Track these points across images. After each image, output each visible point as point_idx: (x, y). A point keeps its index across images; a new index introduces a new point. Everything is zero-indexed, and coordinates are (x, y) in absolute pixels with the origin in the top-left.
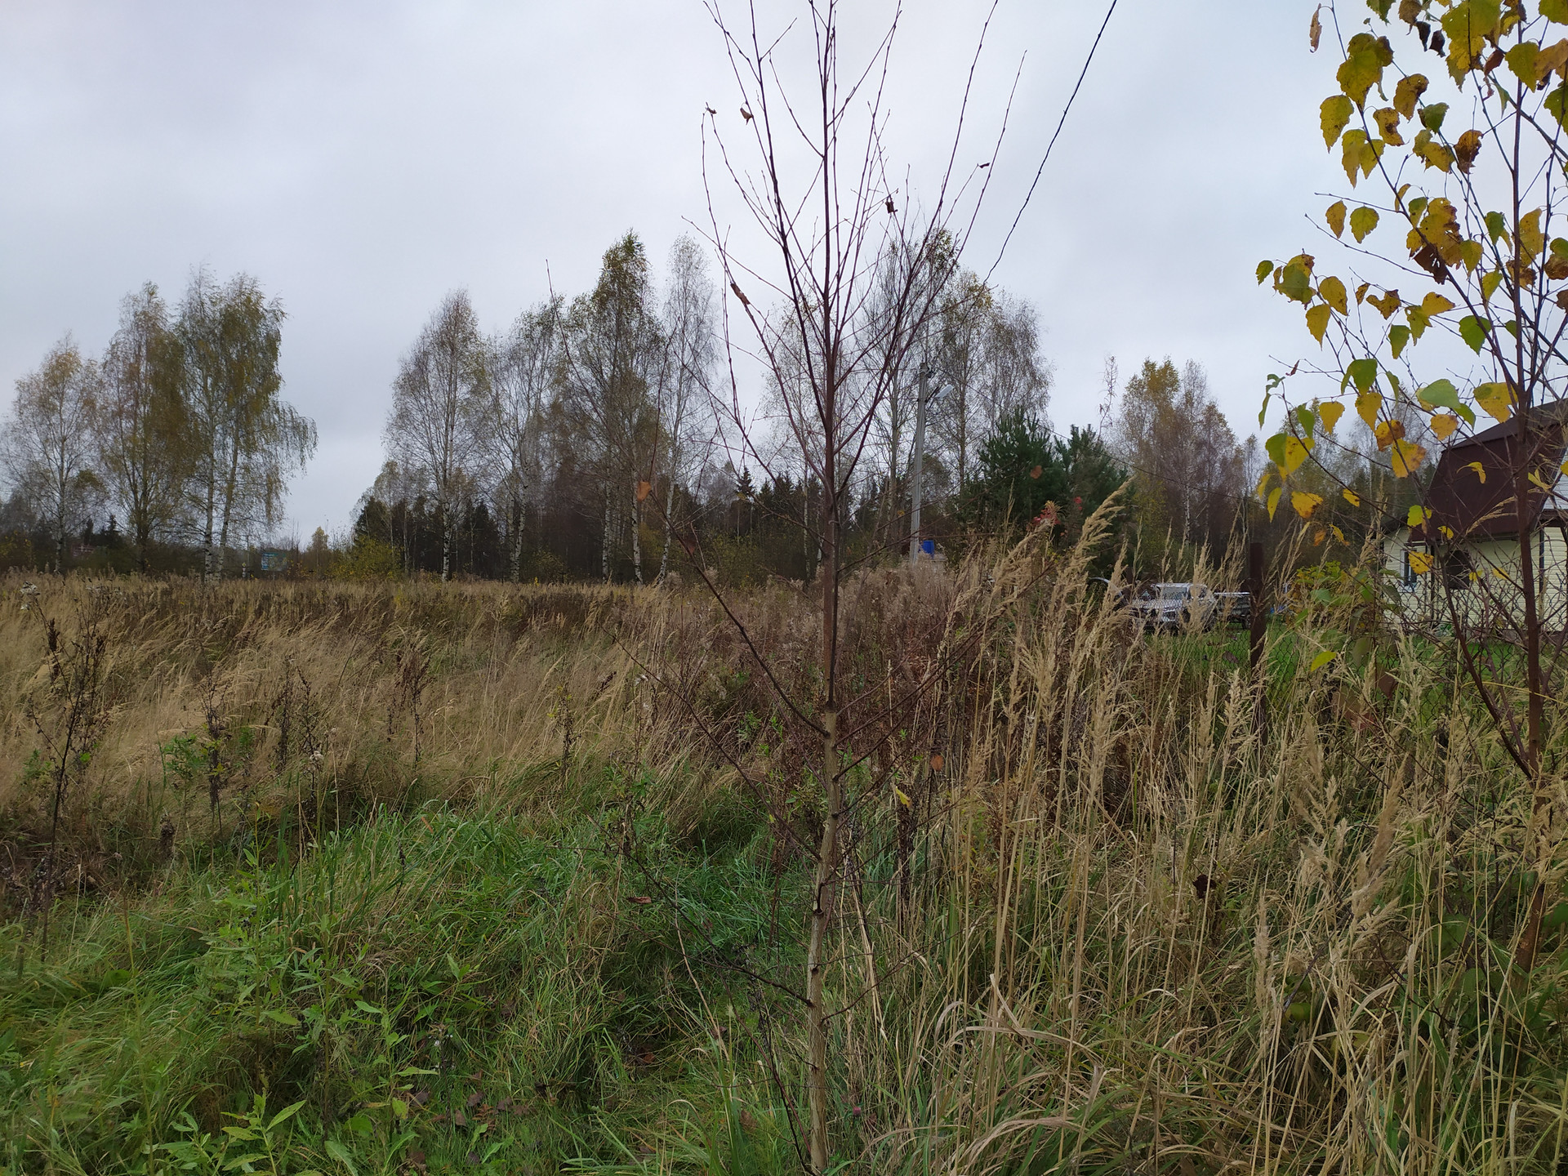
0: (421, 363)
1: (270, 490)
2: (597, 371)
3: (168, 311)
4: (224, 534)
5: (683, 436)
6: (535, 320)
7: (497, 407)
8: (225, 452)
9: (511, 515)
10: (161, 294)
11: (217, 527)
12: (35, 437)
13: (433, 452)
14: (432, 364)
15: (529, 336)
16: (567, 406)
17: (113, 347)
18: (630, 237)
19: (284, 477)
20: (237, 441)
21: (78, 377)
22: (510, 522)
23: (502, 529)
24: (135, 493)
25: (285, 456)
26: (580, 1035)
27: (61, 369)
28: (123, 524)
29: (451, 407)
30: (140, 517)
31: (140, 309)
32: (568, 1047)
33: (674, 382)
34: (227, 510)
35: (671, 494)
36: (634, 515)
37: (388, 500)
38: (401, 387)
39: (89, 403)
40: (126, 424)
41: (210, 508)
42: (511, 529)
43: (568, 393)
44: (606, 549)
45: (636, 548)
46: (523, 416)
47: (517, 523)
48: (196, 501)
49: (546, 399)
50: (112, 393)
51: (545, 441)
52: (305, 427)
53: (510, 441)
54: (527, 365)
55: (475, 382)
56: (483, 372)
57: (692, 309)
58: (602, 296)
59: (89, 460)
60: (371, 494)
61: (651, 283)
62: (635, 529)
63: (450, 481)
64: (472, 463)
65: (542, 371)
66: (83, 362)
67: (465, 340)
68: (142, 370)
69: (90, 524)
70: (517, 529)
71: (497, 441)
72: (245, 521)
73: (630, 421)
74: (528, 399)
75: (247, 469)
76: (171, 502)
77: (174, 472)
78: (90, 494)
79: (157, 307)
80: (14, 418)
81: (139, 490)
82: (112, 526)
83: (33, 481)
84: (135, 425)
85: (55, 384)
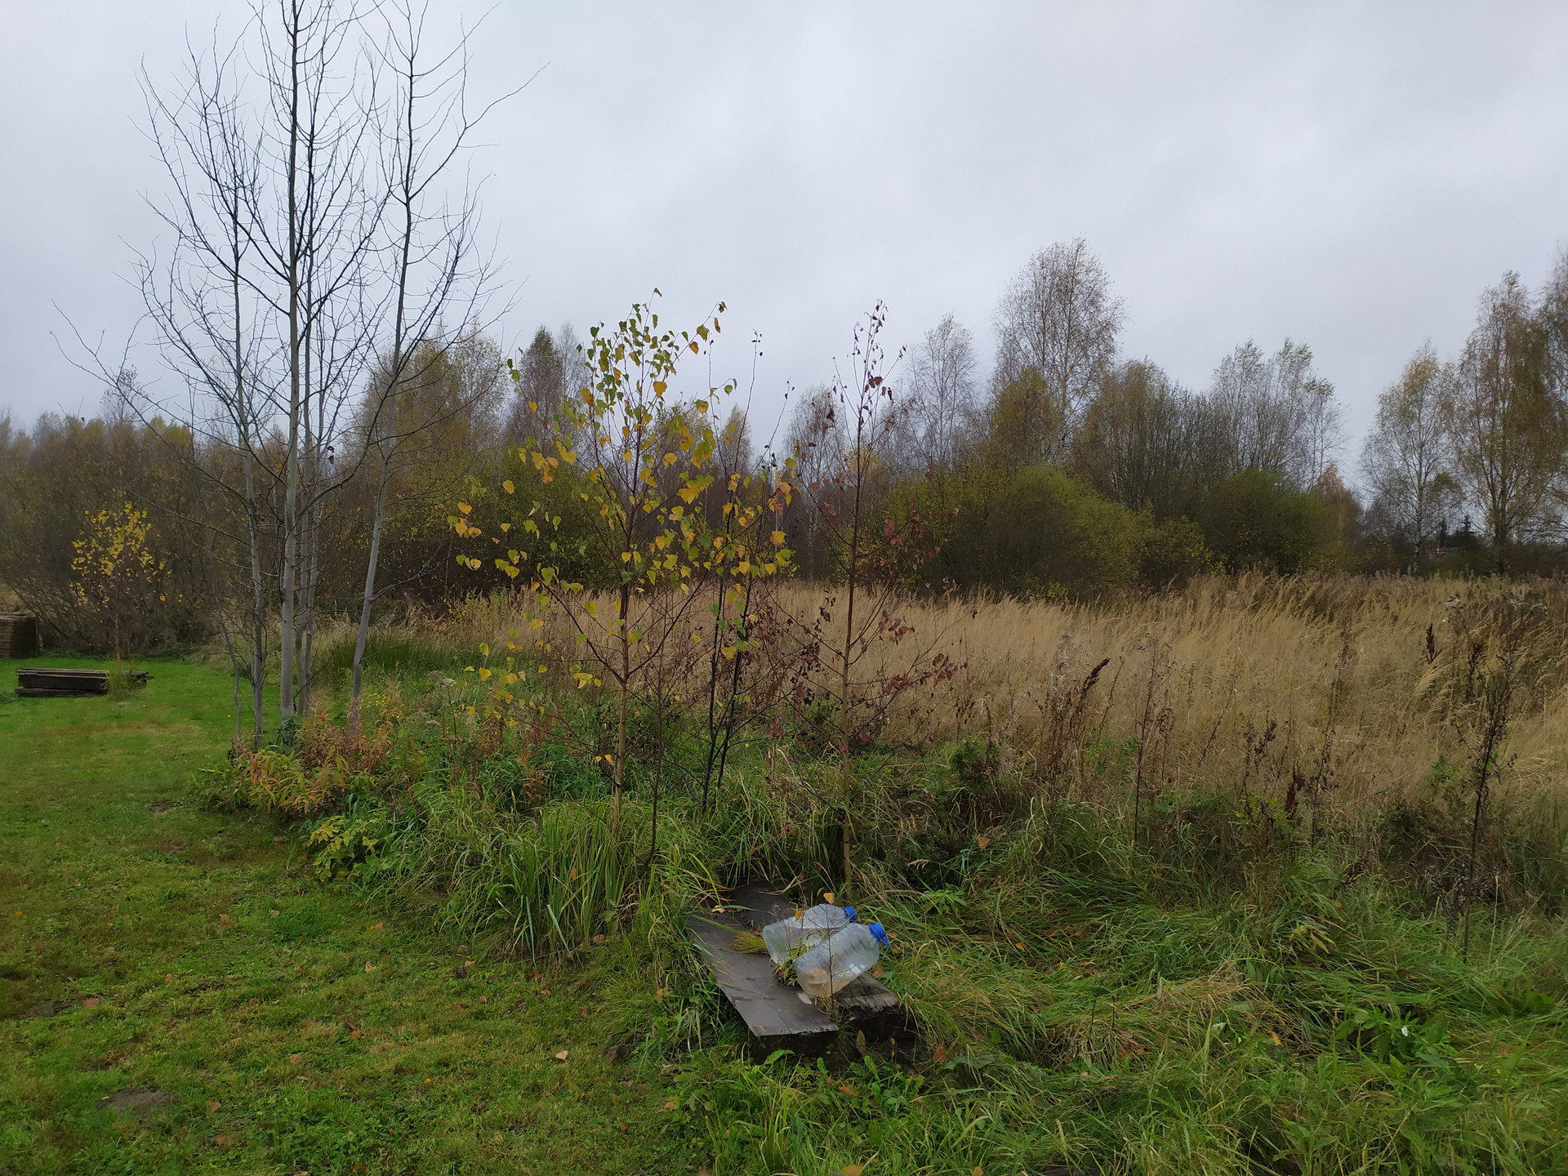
3: (1530, 297)
10: (1521, 282)
12: (1396, 446)
17: (1470, 346)
21: (1436, 382)
24: (1493, 492)
27: (1420, 377)
28: (1480, 522)
30: (1498, 517)
31: (1499, 302)
39: (1447, 406)
40: (1484, 423)
50: (1470, 394)
59: (1446, 463)
68: (1502, 364)
69: (1443, 525)
76: (1532, 499)
77: (1536, 467)
78: (1447, 497)
79: (1519, 296)
80: (1377, 430)
81: (1497, 492)
82: (1467, 527)
83: (1393, 488)
84: (1493, 423)
85: (1415, 392)
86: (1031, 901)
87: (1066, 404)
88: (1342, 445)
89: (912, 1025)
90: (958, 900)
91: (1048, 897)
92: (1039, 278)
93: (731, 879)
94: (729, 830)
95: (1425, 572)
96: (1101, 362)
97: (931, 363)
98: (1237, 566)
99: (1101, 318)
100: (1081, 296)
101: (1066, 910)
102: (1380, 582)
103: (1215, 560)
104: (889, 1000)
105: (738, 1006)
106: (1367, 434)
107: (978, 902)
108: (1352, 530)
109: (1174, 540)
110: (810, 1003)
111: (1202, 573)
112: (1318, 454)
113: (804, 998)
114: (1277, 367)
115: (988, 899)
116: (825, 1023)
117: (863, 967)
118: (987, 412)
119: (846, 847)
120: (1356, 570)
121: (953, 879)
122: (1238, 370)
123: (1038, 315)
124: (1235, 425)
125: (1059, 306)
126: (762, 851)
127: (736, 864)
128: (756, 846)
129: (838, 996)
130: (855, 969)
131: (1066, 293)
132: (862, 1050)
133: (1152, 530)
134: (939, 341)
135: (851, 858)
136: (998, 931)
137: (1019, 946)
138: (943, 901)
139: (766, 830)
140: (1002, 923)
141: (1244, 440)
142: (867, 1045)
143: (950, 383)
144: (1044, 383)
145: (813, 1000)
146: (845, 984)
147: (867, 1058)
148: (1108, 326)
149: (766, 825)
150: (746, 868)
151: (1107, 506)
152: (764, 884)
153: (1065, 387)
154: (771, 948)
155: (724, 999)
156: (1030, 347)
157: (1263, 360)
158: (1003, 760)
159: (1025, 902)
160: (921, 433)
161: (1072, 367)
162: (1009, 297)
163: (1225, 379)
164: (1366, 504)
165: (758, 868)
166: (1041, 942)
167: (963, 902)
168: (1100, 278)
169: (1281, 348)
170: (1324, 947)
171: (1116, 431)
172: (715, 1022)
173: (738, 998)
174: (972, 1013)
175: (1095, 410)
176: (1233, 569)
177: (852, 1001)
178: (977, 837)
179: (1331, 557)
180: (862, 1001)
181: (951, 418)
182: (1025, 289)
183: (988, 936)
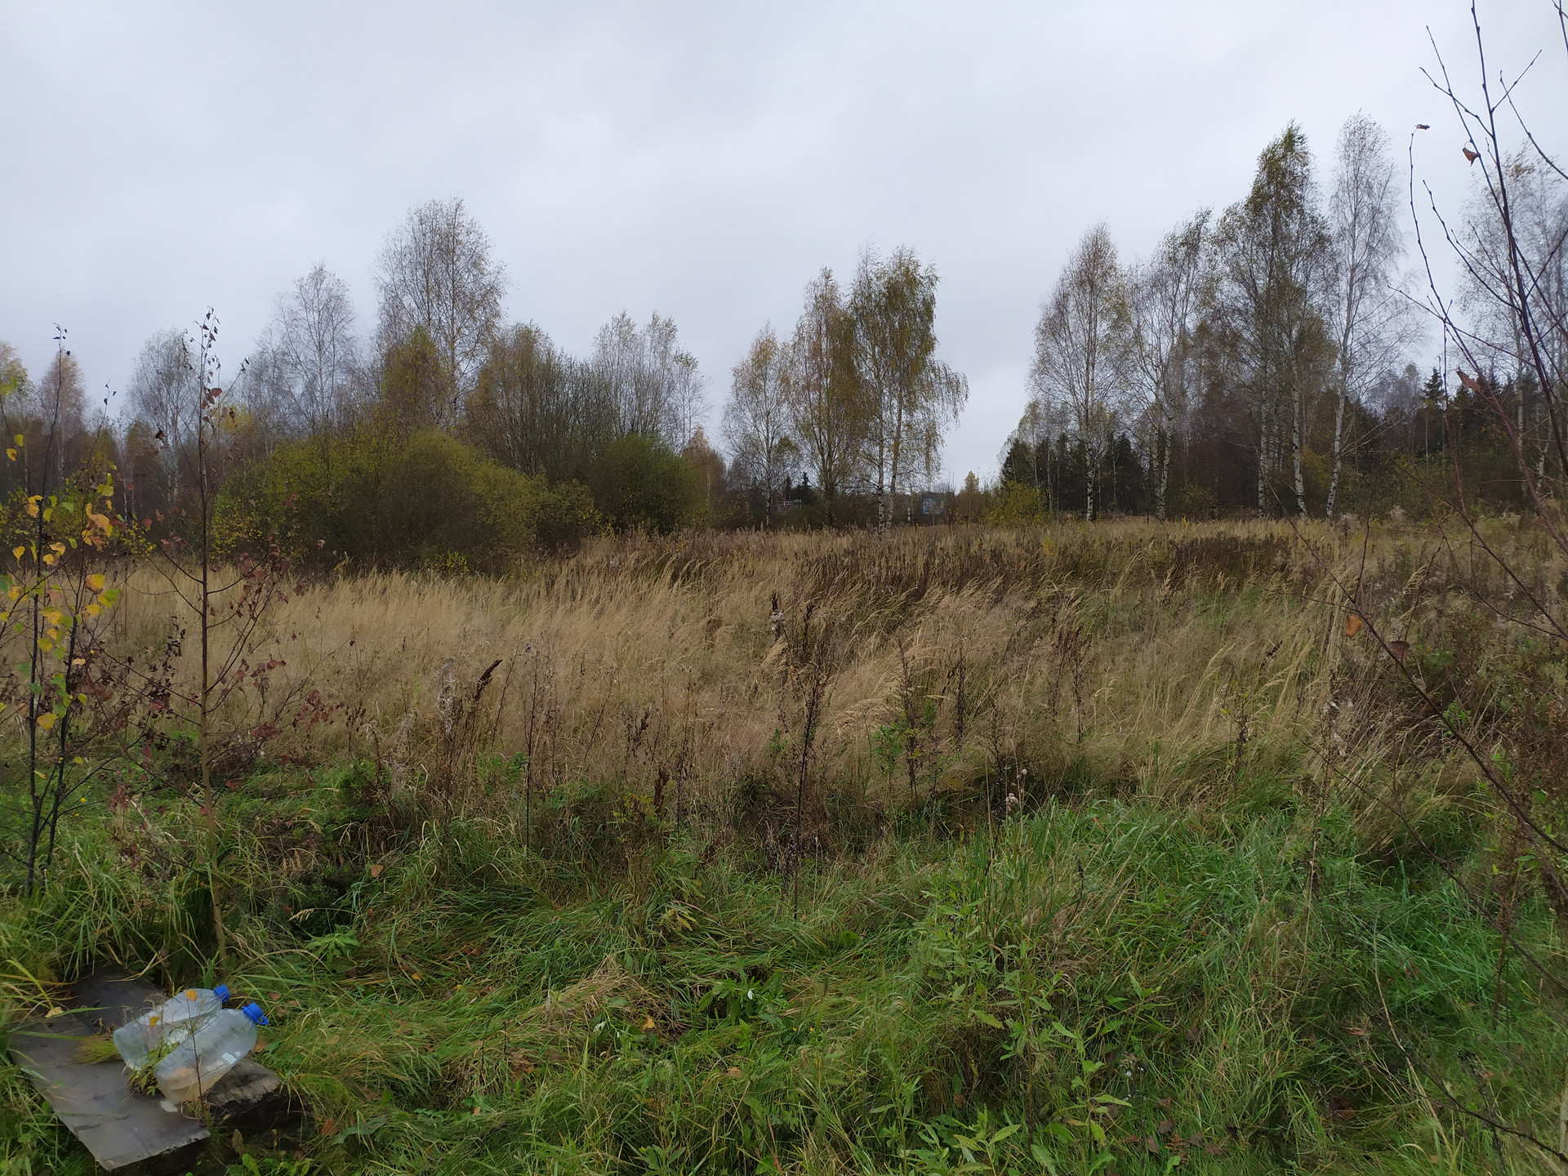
0: (1061, 306)
1: (929, 445)
2: (1251, 286)
3: (840, 290)
4: (893, 487)
5: (1356, 347)
6: (1180, 241)
7: (1138, 338)
8: (892, 413)
9: (1155, 450)
10: (834, 276)
11: (887, 481)
12: (749, 414)
13: (1074, 394)
14: (1071, 304)
15: (1173, 260)
16: (1216, 327)
17: (799, 329)
18: (1290, 130)
19: (940, 431)
20: (900, 402)
21: (776, 358)
22: (1154, 456)
23: (1145, 464)
24: (822, 455)
25: (940, 409)
26: (1270, 1079)
27: (763, 353)
28: (814, 480)
29: (1091, 347)
30: (826, 474)
31: (819, 293)
32: (1259, 1089)
33: (1343, 286)
34: (894, 465)
35: (1340, 413)
36: (1296, 440)
37: (1031, 441)
38: (1043, 332)
39: (785, 380)
40: (813, 396)
41: (880, 465)
42: (1156, 464)
43: (1218, 314)
44: (1262, 478)
45: (1298, 476)
46: (1166, 344)
47: (1161, 457)
48: (870, 458)
49: (1191, 323)
50: (801, 370)
51: (1190, 366)
52: (958, 382)
53: (1153, 373)
54: (1170, 290)
55: (1115, 316)
56: (1122, 305)
57: (1366, 198)
58: (1257, 201)
59: (787, 429)
60: (1016, 436)
61: (1312, 179)
62: (1297, 455)
63: (1091, 418)
64: (1113, 400)
65: (1187, 293)
66: (779, 346)
67: (1104, 275)
68: (824, 346)
69: (788, 481)
70: (1162, 463)
71: (1139, 375)
72: (908, 474)
73: (1290, 336)
74: (1172, 326)
75: (909, 425)
76: (850, 461)
77: (851, 434)
78: (788, 457)
79: (833, 289)
80: (733, 400)
81: (825, 453)
82: (805, 483)
83: (749, 449)
84: (820, 396)
85: (760, 367)
86: (427, 927)
87: (455, 367)
88: (706, 414)
89: (296, 1104)
90: (349, 941)
91: (443, 920)
92: (418, 235)
93: (72, 970)
94: (67, 913)
95: (775, 525)
96: (488, 326)
97: (304, 314)
98: (624, 526)
99: (486, 281)
100: (463, 257)
101: (463, 930)
102: (740, 537)
103: (605, 521)
104: (269, 1085)
105: (82, 1137)
106: (725, 402)
107: (371, 938)
108: (719, 485)
109: (568, 503)
110: (175, 1110)
111: (594, 534)
112: (687, 421)
113: (168, 1106)
114: (648, 338)
115: (382, 933)
116: (195, 1132)
117: (238, 1054)
118: (372, 370)
119: (217, 910)
120: (722, 526)
121: (345, 919)
122: (616, 339)
123: (420, 272)
124: (616, 391)
125: (441, 266)
126: (111, 932)
127: (76, 954)
128: (102, 927)
129: (209, 1096)
130: (229, 1059)
131: (448, 253)
132: (238, 1149)
133: (546, 494)
134: (312, 292)
135: (224, 921)
136: (393, 965)
137: (415, 977)
138: (332, 946)
139: (115, 906)
140: (397, 956)
141: (625, 407)
142: (245, 1142)
143: (327, 338)
144: (432, 346)
145: (178, 1106)
146: (217, 1079)
147: (245, 1158)
148: (492, 290)
149: (115, 900)
150: (90, 953)
151: (503, 472)
152: (115, 969)
153: (453, 349)
154: (125, 1054)
155: (64, 1129)
156: (414, 305)
157: (637, 330)
158: (394, 780)
159: (421, 929)
160: (298, 390)
161: (459, 330)
162: (388, 251)
163: (604, 347)
164: (728, 463)
165: (105, 951)
166: (438, 967)
167: (355, 943)
168: (481, 241)
169: (650, 321)
170: (688, 926)
171: (507, 394)
172: (53, 1160)
173: (81, 1128)
174: (364, 1071)
175: (485, 373)
176: (621, 528)
177: (226, 1097)
178: (369, 866)
179: (700, 515)
180: (238, 1093)
181: (331, 374)
182: (404, 244)
183: (383, 972)
